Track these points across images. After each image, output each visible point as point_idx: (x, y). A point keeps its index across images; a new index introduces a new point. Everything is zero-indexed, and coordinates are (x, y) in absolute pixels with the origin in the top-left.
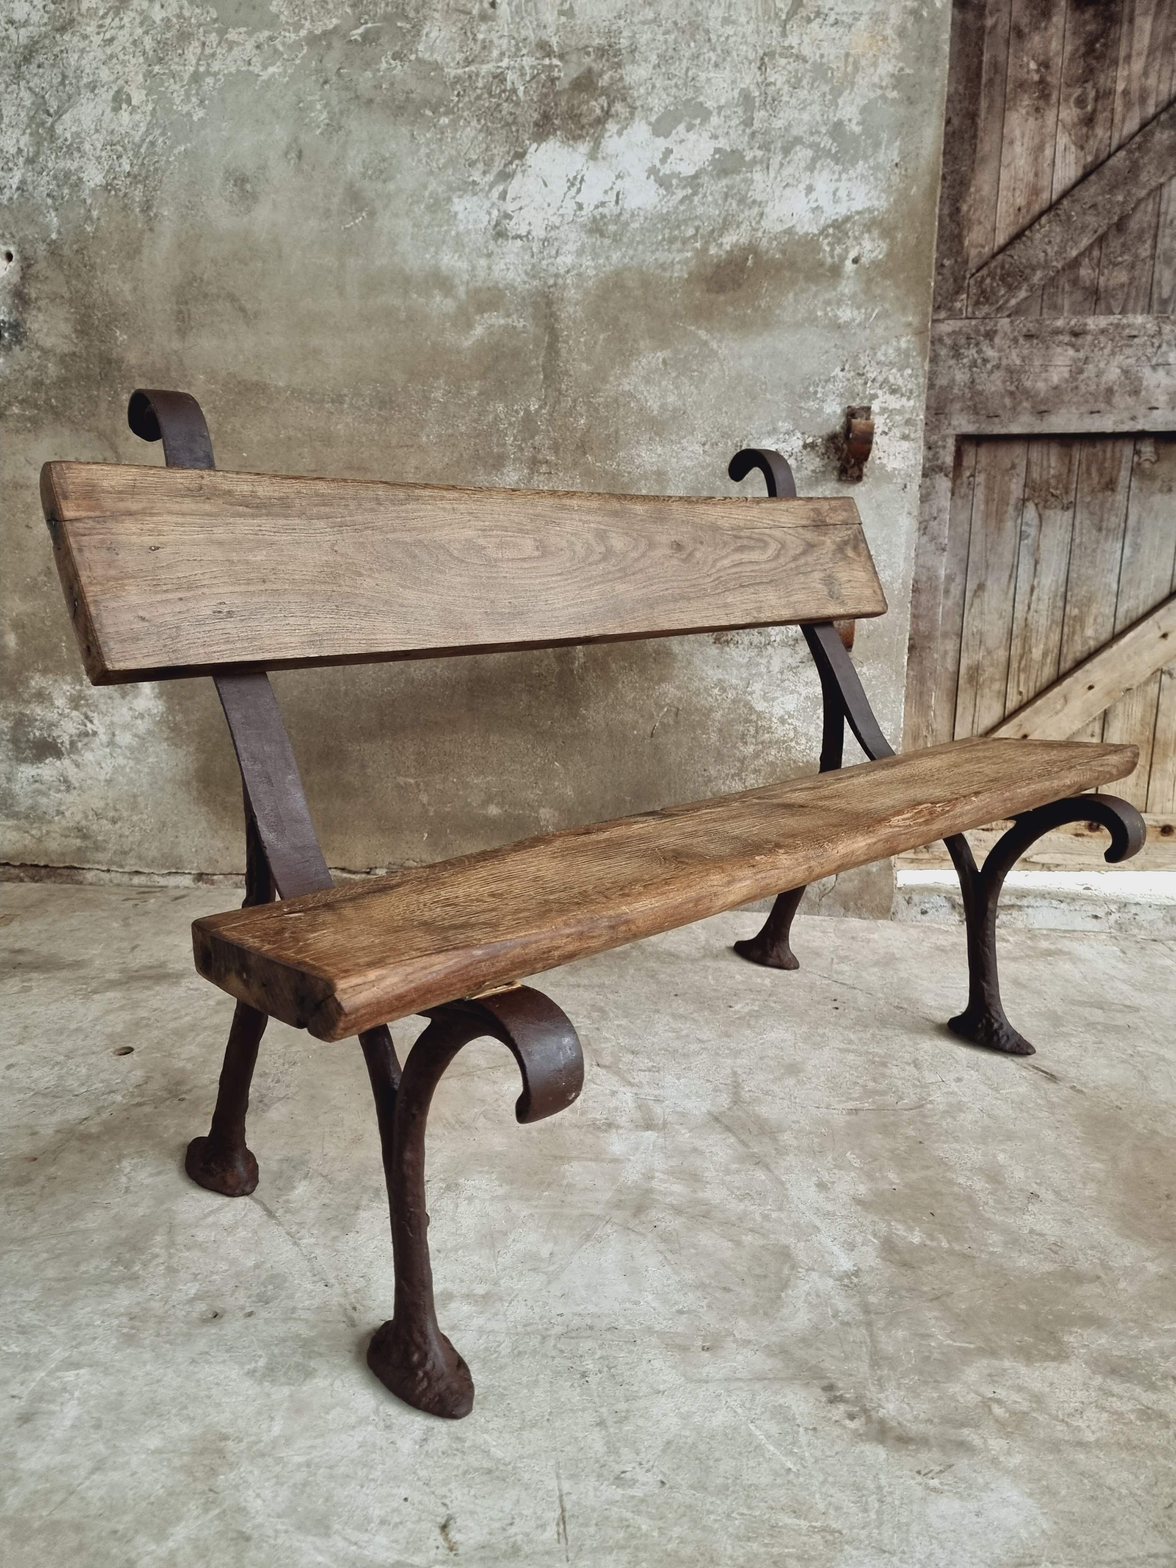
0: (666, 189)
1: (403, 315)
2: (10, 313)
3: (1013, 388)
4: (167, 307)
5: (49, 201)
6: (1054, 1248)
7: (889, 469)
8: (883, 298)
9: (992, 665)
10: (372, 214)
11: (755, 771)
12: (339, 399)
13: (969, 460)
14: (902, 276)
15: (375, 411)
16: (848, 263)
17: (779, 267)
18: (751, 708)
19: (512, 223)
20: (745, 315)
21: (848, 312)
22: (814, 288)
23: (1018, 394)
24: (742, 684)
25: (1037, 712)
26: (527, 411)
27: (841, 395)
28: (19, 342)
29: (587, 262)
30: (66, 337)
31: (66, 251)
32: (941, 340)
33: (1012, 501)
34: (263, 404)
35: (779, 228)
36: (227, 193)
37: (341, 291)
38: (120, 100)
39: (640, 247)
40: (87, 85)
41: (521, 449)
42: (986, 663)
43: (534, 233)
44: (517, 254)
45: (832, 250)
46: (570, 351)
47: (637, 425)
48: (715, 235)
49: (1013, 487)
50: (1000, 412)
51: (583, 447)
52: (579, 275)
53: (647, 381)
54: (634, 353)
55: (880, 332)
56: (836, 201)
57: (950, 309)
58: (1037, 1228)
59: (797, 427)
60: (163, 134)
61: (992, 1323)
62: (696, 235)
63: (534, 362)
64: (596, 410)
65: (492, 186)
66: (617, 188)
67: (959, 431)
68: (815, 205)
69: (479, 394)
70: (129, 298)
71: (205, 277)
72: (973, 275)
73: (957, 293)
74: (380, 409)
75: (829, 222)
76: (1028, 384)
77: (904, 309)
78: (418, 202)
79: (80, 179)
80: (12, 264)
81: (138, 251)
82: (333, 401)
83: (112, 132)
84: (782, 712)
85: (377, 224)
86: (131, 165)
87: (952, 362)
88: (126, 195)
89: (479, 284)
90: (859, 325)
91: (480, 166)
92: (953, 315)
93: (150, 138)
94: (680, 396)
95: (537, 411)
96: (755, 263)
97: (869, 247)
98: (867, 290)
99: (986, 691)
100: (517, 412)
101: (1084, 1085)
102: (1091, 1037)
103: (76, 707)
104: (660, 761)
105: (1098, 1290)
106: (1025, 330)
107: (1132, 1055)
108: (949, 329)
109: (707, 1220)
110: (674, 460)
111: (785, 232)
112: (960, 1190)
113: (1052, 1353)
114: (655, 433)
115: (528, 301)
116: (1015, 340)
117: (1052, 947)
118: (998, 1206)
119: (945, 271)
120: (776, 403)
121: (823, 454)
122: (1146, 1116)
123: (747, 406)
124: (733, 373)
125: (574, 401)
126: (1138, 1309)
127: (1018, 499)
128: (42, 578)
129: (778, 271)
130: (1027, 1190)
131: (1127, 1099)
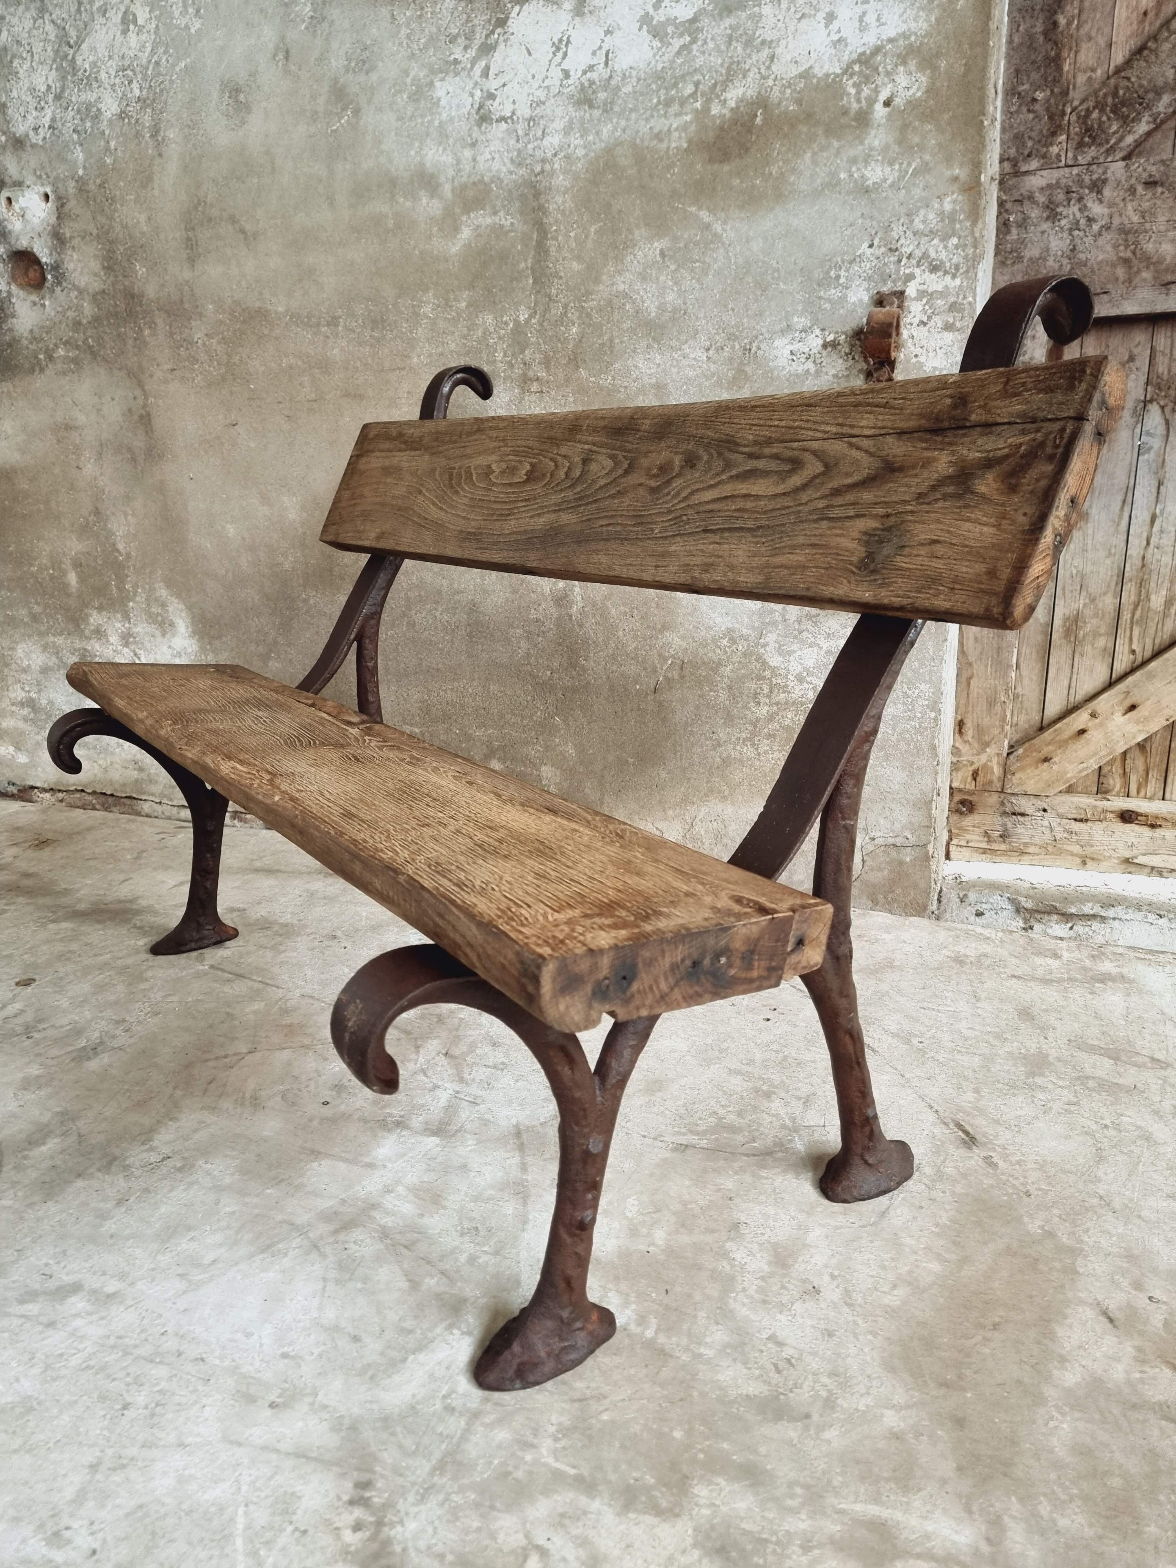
0: (661, 41)
1: (391, 223)
2: (51, 254)
3: (1129, 254)
4: (178, 235)
5: (75, 136)
6: (781, 1365)
8: (922, 148)
9: (1096, 615)
10: (357, 112)
11: (770, 736)
12: (333, 322)
14: (946, 116)
15: (367, 333)
16: (879, 107)
17: (792, 121)
18: (764, 663)
19: (496, 104)
20: (754, 186)
21: (878, 170)
22: (836, 144)
23: (1135, 262)
24: (753, 634)
25: (1151, 677)
26: (517, 323)
27: (869, 279)
28: (59, 283)
29: (576, 140)
30: (96, 275)
31: (92, 187)
32: (1031, 198)
33: (1129, 405)
34: (266, 332)
35: (794, 71)
36: (224, 107)
37: (331, 201)
38: (128, 20)
39: (633, 115)
40: (99, 9)
41: (512, 366)
42: (1087, 612)
43: (519, 113)
44: (502, 140)
45: (858, 93)
46: (559, 249)
47: (633, 331)
48: (714, 92)
49: (1130, 385)
50: (1110, 286)
51: (575, 361)
52: (567, 157)
53: (644, 277)
54: (629, 245)
55: (917, 192)
56: (863, 27)
57: (1044, 157)
58: (781, 1335)
59: (816, 321)
60: (166, 52)
61: (623, 1447)
62: (695, 92)
63: (522, 265)
64: (589, 315)
65: (474, 62)
66: (606, 47)
68: (836, 37)
69: (469, 305)
70: (145, 229)
71: (208, 200)
72: (1075, 108)
73: (1054, 134)
74: (373, 330)
75: (855, 56)
76: (1149, 247)
77: (949, 160)
78: (400, 92)
79: (99, 110)
80: (49, 204)
81: (150, 179)
82: (328, 325)
83: (123, 57)
84: (799, 669)
85: (362, 122)
86: (141, 88)
87: (1045, 226)
88: (137, 121)
89: (465, 179)
90: (891, 186)
91: (461, 41)
92: (1048, 163)
93: (155, 58)
94: (681, 293)
95: (527, 321)
96: (765, 119)
97: (904, 84)
98: (901, 141)
99: (1088, 648)
100: (506, 323)
101: (1005, 1157)
102: (1067, 1095)
103: (126, 645)
104: (664, 720)
105: (792, 1434)
106: (1145, 175)
107: (1106, 1126)
108: (1042, 182)
109: (406, 1252)
110: (675, 370)
111: (801, 76)
112: (728, 1268)
113: (664, 1504)
114: (654, 339)
115: (515, 194)
116: (1132, 190)
117: (1115, 971)
118: (757, 1296)
119: (1037, 107)
120: (791, 293)
121: (847, 354)
122: (1056, 1211)
123: (756, 300)
124: (740, 260)
125: (565, 307)
126: (824, 1473)
127: (1138, 401)
128: (92, 518)
129: (792, 126)
130: (811, 1282)
131: (1050, 1184)
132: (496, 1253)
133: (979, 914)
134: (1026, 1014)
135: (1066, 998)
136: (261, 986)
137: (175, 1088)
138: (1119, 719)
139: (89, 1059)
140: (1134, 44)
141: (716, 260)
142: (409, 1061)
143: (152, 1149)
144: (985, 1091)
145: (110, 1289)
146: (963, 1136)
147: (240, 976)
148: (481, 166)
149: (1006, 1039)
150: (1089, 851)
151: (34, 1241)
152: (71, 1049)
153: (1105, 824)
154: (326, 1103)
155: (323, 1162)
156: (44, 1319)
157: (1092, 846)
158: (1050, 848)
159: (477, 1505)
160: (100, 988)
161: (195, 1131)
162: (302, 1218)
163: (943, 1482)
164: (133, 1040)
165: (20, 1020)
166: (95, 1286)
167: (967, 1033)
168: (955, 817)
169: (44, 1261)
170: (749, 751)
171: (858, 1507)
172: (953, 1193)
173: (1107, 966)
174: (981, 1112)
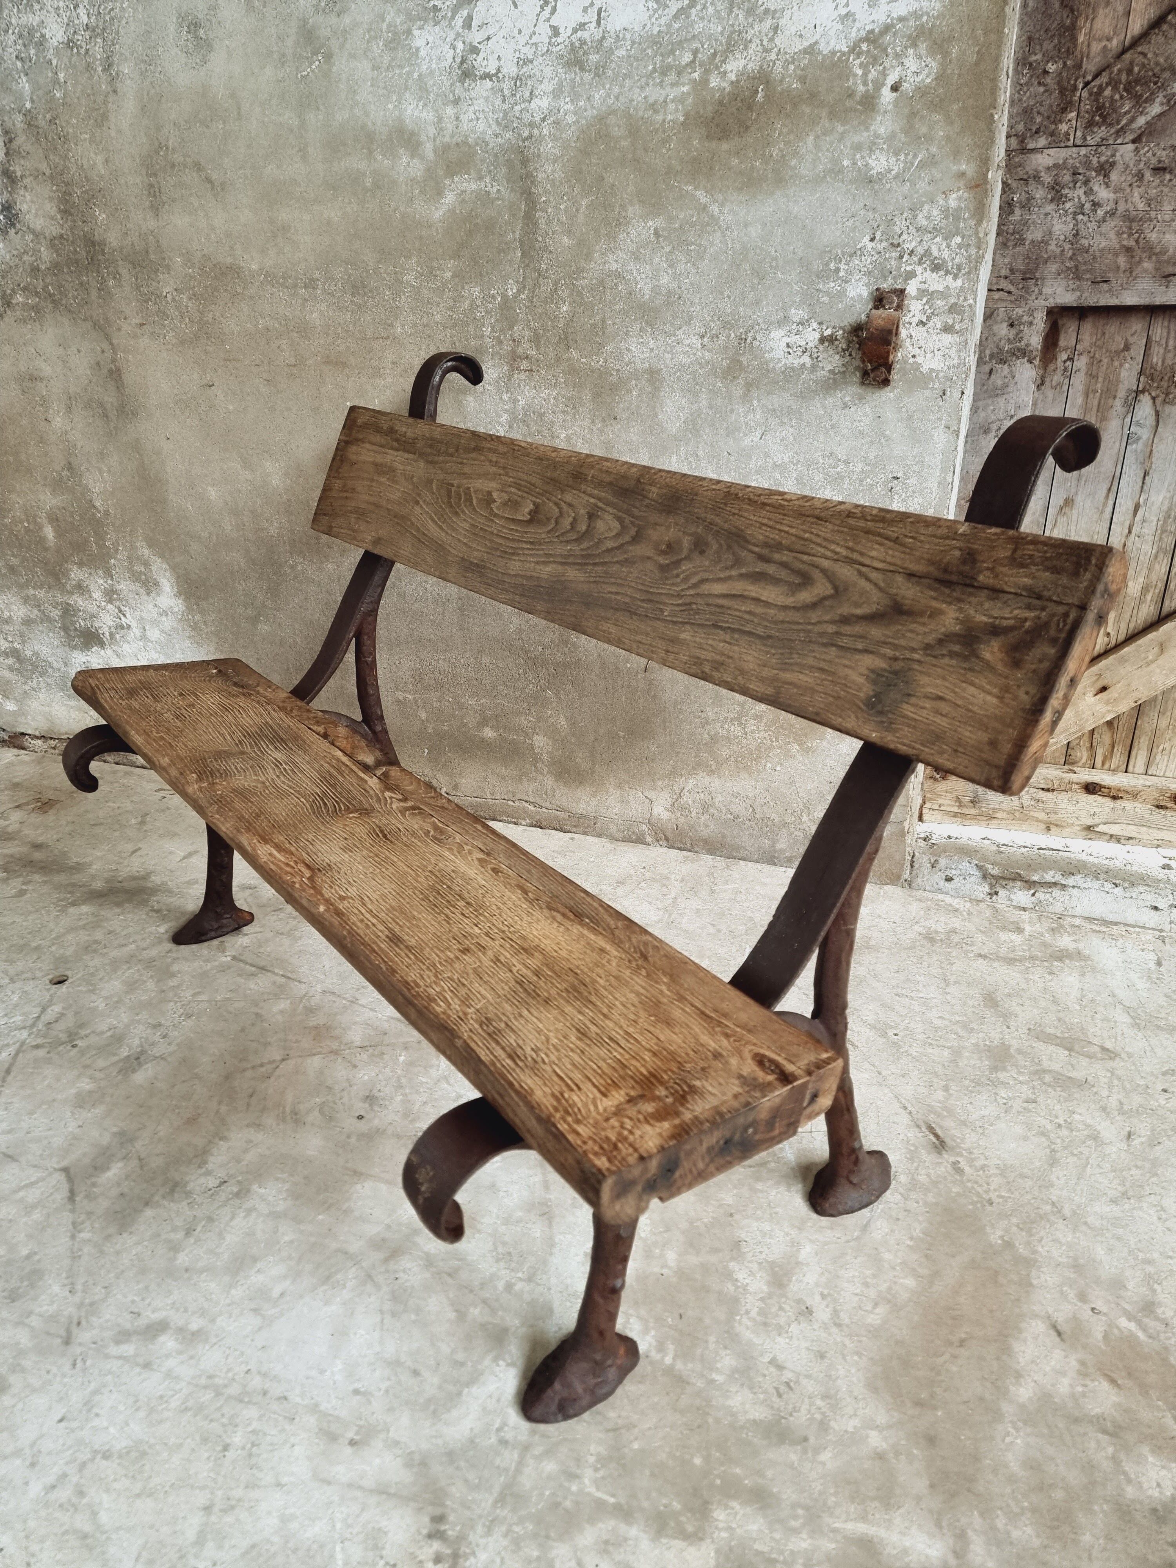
1: (369, 181)
3: (1132, 243)
4: (138, 181)
5: (19, 64)
6: (783, 1388)
7: (925, 369)
8: (929, 138)
10: (329, 57)
12: (311, 284)
13: (1067, 339)
14: (955, 107)
15: (348, 298)
16: (886, 92)
17: (796, 101)
19: (480, 58)
20: (753, 168)
21: (883, 159)
22: (840, 129)
23: (1138, 252)
25: (1123, 661)
26: (504, 296)
27: (869, 273)
28: (13, 225)
29: (566, 105)
30: (52, 218)
31: (41, 122)
32: (1037, 177)
33: (1122, 393)
34: (240, 290)
35: (799, 46)
36: (181, 42)
37: (303, 151)
39: (627, 82)
41: (500, 342)
43: (504, 71)
45: (865, 74)
46: (549, 221)
47: (626, 312)
49: (1124, 374)
50: (1110, 275)
51: (566, 340)
52: (556, 123)
53: (637, 257)
54: (622, 222)
55: (922, 185)
56: (873, 3)
57: (1052, 134)
58: (781, 1357)
59: (813, 315)
61: (653, 1475)
62: (693, 61)
63: (510, 237)
64: (580, 294)
65: (454, 11)
66: (598, 4)
67: (1051, 303)
68: (844, 11)
69: (455, 276)
70: (103, 172)
71: (170, 144)
72: (1087, 84)
73: (1064, 110)
74: (353, 295)
75: (863, 34)
76: (1153, 237)
77: (956, 154)
78: (375, 38)
79: (43, 36)
81: (105, 117)
82: (306, 287)
85: (334, 69)
86: (88, 15)
87: (1050, 208)
88: (87, 51)
89: (447, 139)
90: (897, 177)
92: (1057, 141)
94: (676, 277)
95: (515, 296)
96: (766, 96)
97: (913, 69)
98: (909, 129)
100: (493, 297)
101: (971, 1161)
102: (1026, 1091)
103: (110, 601)
104: (654, 697)
105: (794, 1457)
106: (1154, 161)
107: (1060, 1126)
108: (1050, 162)
109: (450, 1280)
110: (668, 356)
111: (805, 51)
112: (732, 1289)
113: (690, 1528)
114: (647, 323)
115: (501, 158)
116: (1140, 176)
117: (1072, 946)
118: (758, 1318)
119: (1049, 80)
120: (789, 284)
121: (844, 350)
122: (1014, 1220)
123: (753, 289)
124: (737, 246)
125: (556, 283)
126: (821, 1493)
127: (1129, 391)
128: (65, 473)
129: (795, 105)
130: (804, 1302)
131: (1010, 1190)
132: (530, 1280)
133: (949, 879)
134: (990, 1000)
135: (1027, 980)
136: (283, 980)
137: (220, 1103)
138: (1090, 699)
139: (134, 1071)
140: (1153, 13)
141: (712, 244)
142: (432, 1066)
143: (208, 1173)
144: (953, 1087)
145: (194, 1326)
146: (934, 1140)
147: (263, 969)
148: (465, 127)
149: (972, 1029)
150: (1053, 818)
151: (117, 1277)
152: (116, 1058)
153: (1070, 794)
154: (360, 1117)
155: (366, 1184)
156: (140, 1360)
157: (1056, 813)
158: (1017, 814)
159: (536, 1535)
160: (132, 986)
161: (246, 1151)
162: (354, 1247)
163: (918, 1499)
164: (172, 1048)
165: (61, 1026)
166: (180, 1323)
167: (938, 1023)
168: (930, 782)
169: (130, 1298)
170: (737, 730)
171: (850, 1526)
172: (926, 1204)
173: (1065, 942)
174: (951, 1112)
